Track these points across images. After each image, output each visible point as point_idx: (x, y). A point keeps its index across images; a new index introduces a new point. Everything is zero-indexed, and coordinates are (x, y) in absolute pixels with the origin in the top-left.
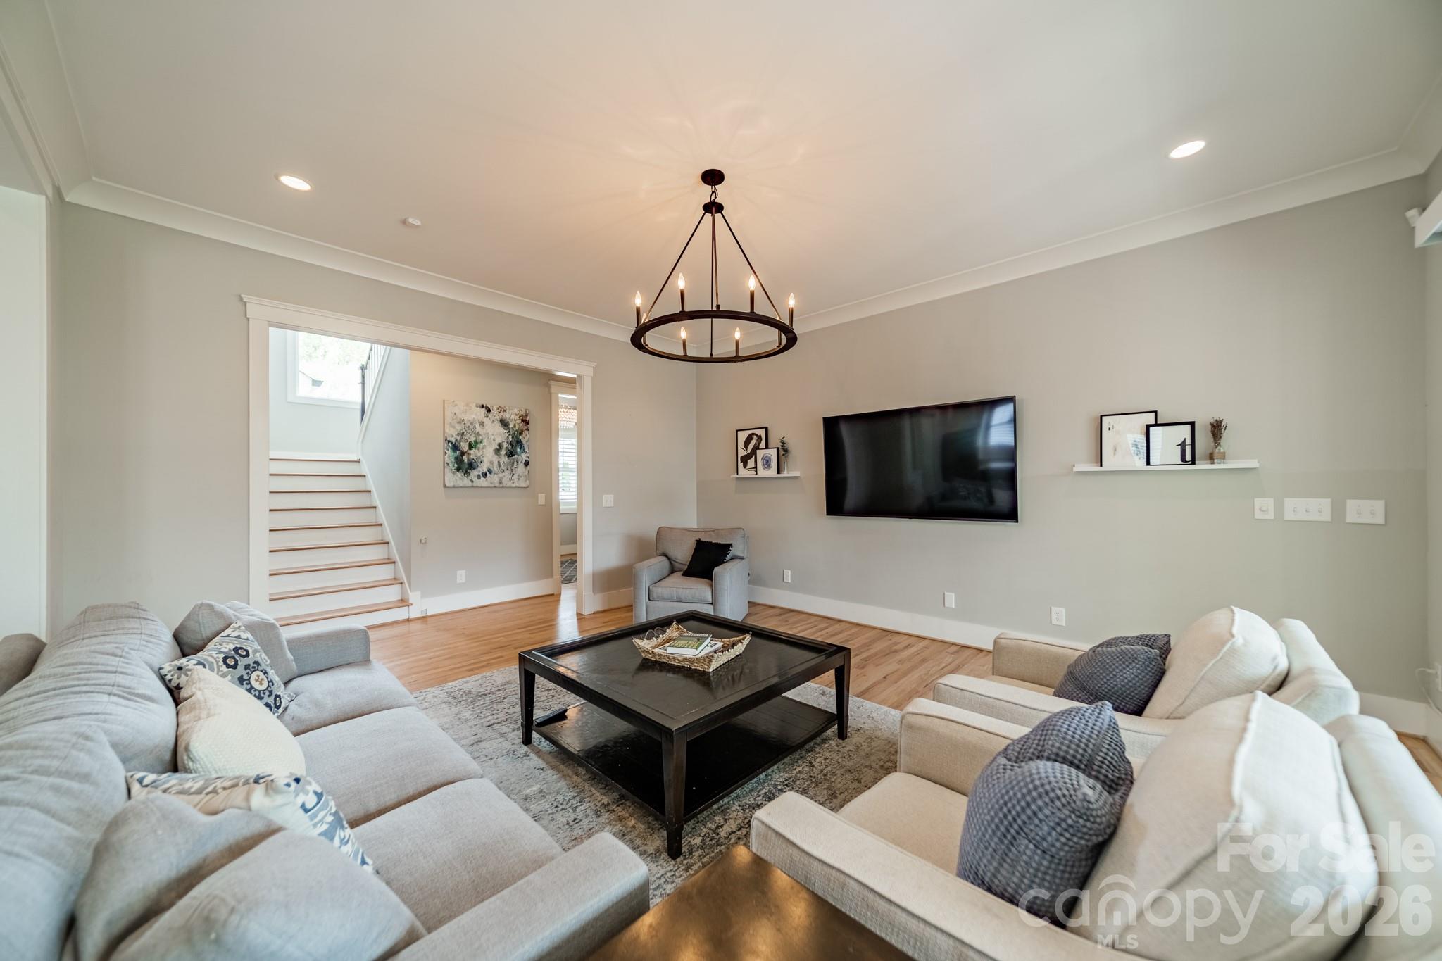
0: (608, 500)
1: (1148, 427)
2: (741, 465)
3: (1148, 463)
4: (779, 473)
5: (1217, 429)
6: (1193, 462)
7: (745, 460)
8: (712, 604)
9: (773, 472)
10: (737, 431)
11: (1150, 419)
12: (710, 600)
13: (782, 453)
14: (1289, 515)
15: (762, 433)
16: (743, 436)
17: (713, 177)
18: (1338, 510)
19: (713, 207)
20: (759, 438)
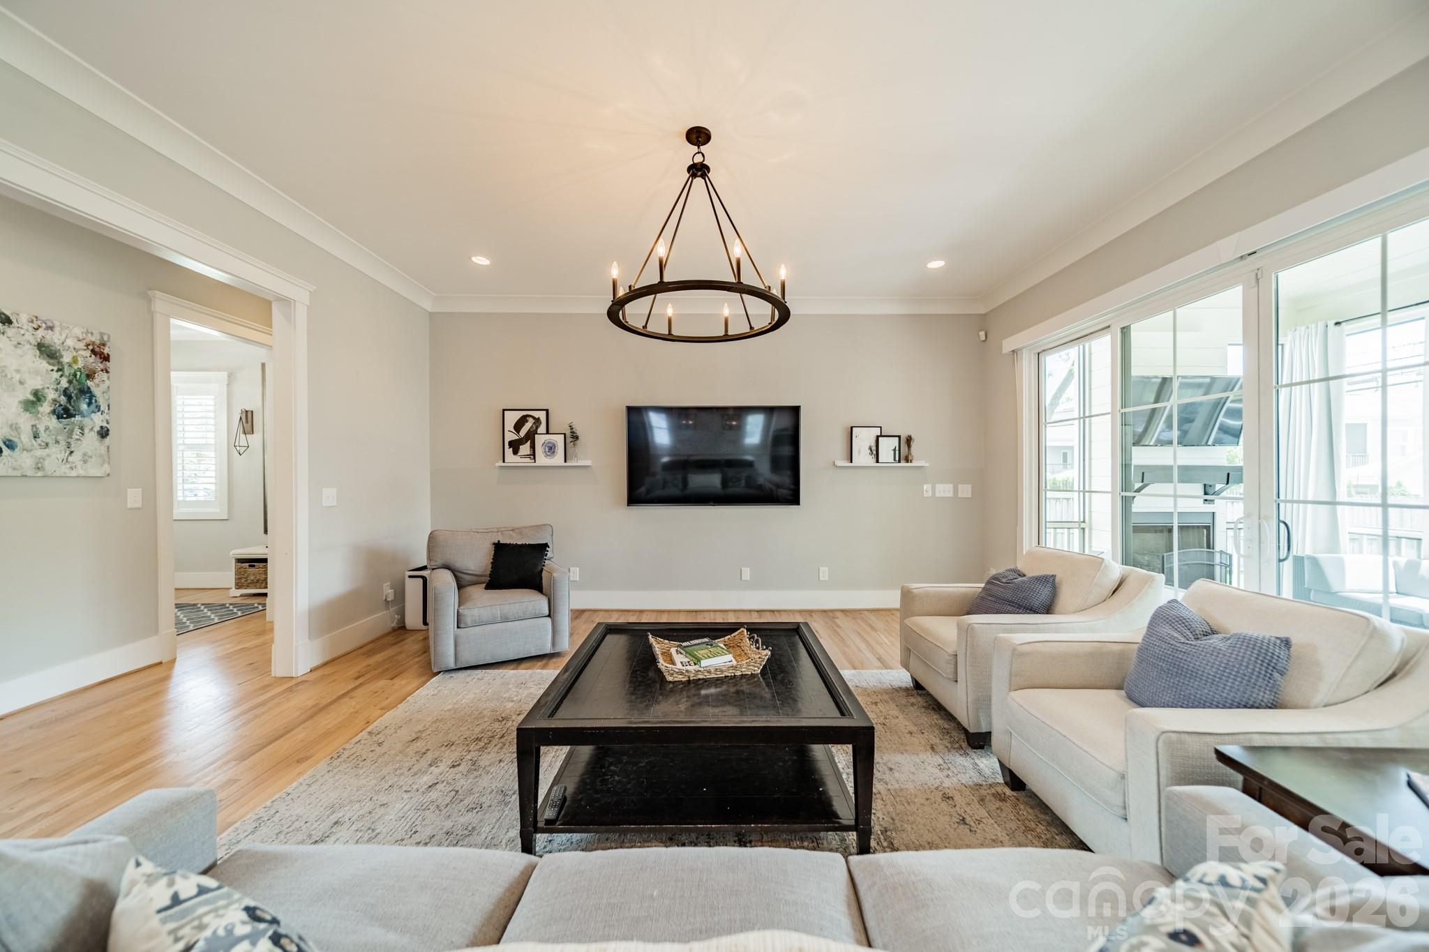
0: (329, 496)
1: (878, 437)
2: (509, 451)
3: (877, 462)
4: (565, 462)
5: (909, 440)
6: (899, 462)
7: (515, 446)
8: (549, 616)
9: (558, 459)
10: (504, 410)
11: (877, 432)
12: (547, 612)
13: (569, 440)
14: (938, 495)
15: (542, 415)
16: (511, 418)
17: (698, 136)
18: (956, 490)
19: (699, 170)
20: (537, 421)
